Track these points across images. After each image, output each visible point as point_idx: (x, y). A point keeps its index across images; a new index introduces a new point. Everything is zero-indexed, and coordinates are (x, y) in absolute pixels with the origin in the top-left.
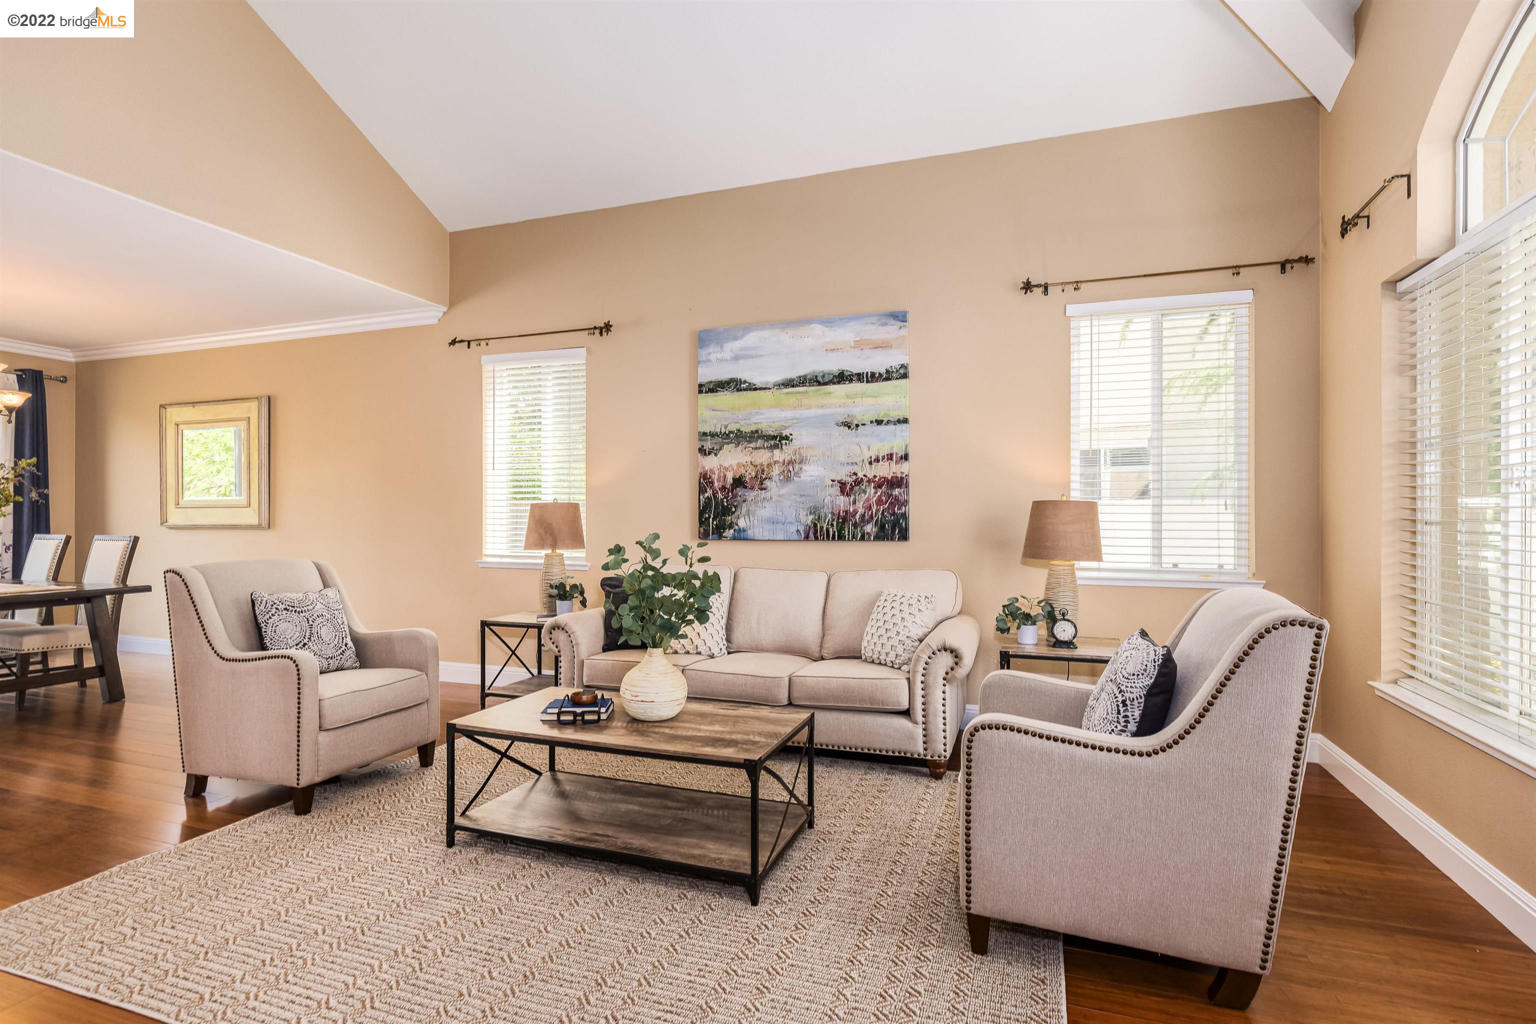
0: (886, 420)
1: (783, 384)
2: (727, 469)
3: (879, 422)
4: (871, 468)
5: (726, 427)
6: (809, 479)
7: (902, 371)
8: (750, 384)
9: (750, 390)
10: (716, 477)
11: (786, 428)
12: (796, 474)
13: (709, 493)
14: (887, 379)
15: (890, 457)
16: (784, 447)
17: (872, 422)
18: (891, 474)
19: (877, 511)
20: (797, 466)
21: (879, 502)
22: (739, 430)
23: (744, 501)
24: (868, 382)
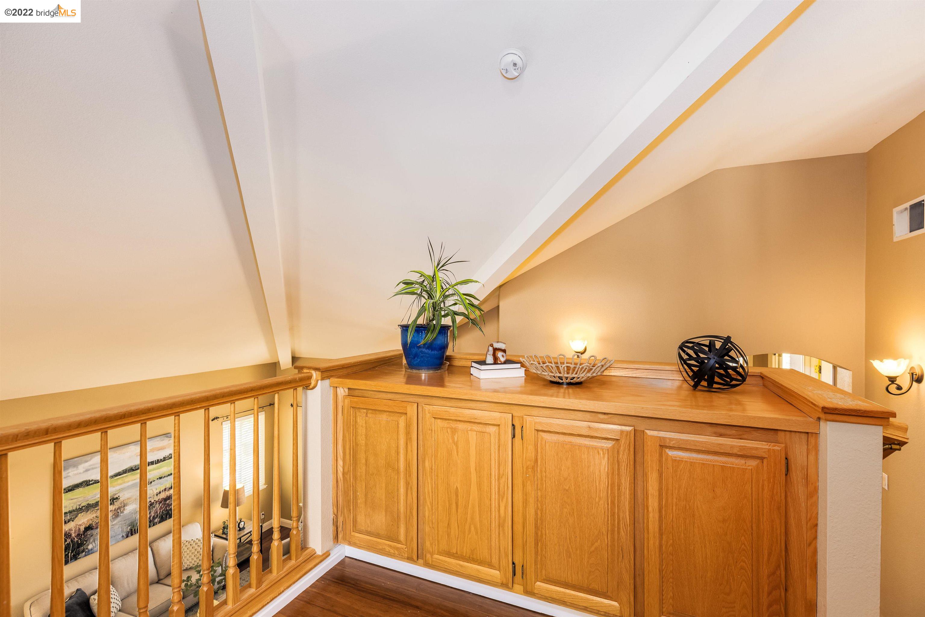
0: (163, 476)
1: (114, 476)
2: (80, 525)
3: (160, 478)
4: (157, 497)
5: (80, 505)
6: (128, 512)
7: (170, 456)
8: (95, 480)
9: (95, 483)
10: (73, 531)
11: (116, 494)
12: (122, 512)
13: (69, 541)
14: (164, 461)
15: (165, 490)
16: (115, 503)
17: (157, 479)
18: (166, 496)
19: (160, 512)
20: (122, 509)
21: (161, 508)
22: (88, 504)
23: (92, 536)
24: (156, 464)
